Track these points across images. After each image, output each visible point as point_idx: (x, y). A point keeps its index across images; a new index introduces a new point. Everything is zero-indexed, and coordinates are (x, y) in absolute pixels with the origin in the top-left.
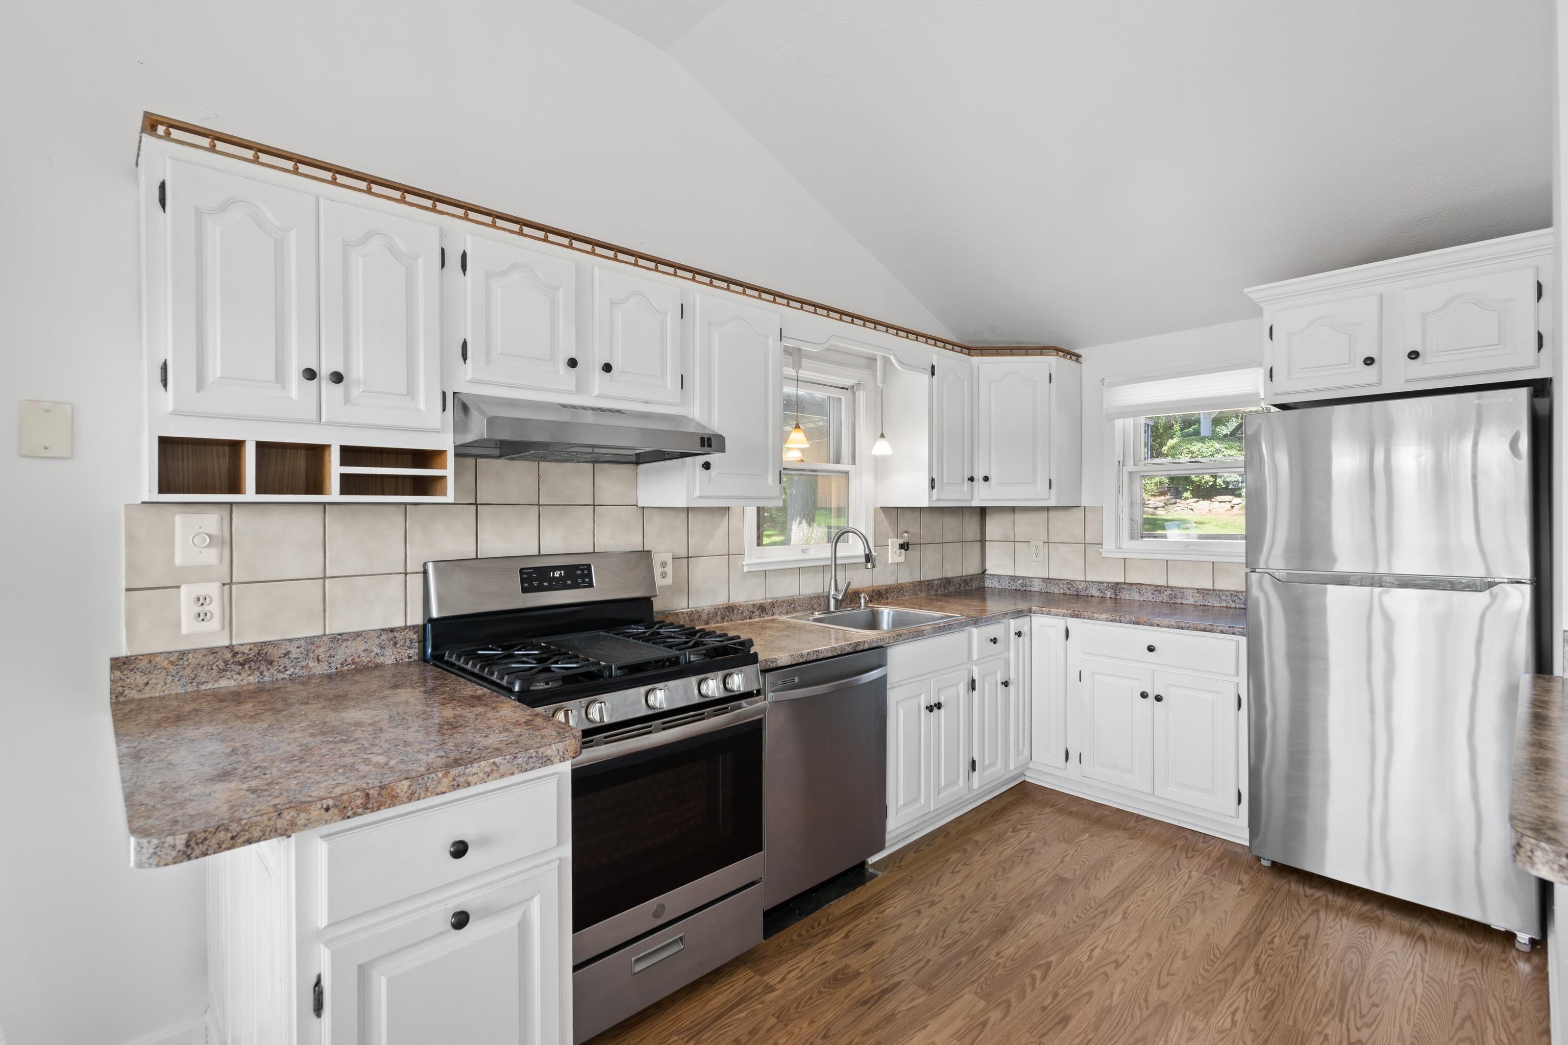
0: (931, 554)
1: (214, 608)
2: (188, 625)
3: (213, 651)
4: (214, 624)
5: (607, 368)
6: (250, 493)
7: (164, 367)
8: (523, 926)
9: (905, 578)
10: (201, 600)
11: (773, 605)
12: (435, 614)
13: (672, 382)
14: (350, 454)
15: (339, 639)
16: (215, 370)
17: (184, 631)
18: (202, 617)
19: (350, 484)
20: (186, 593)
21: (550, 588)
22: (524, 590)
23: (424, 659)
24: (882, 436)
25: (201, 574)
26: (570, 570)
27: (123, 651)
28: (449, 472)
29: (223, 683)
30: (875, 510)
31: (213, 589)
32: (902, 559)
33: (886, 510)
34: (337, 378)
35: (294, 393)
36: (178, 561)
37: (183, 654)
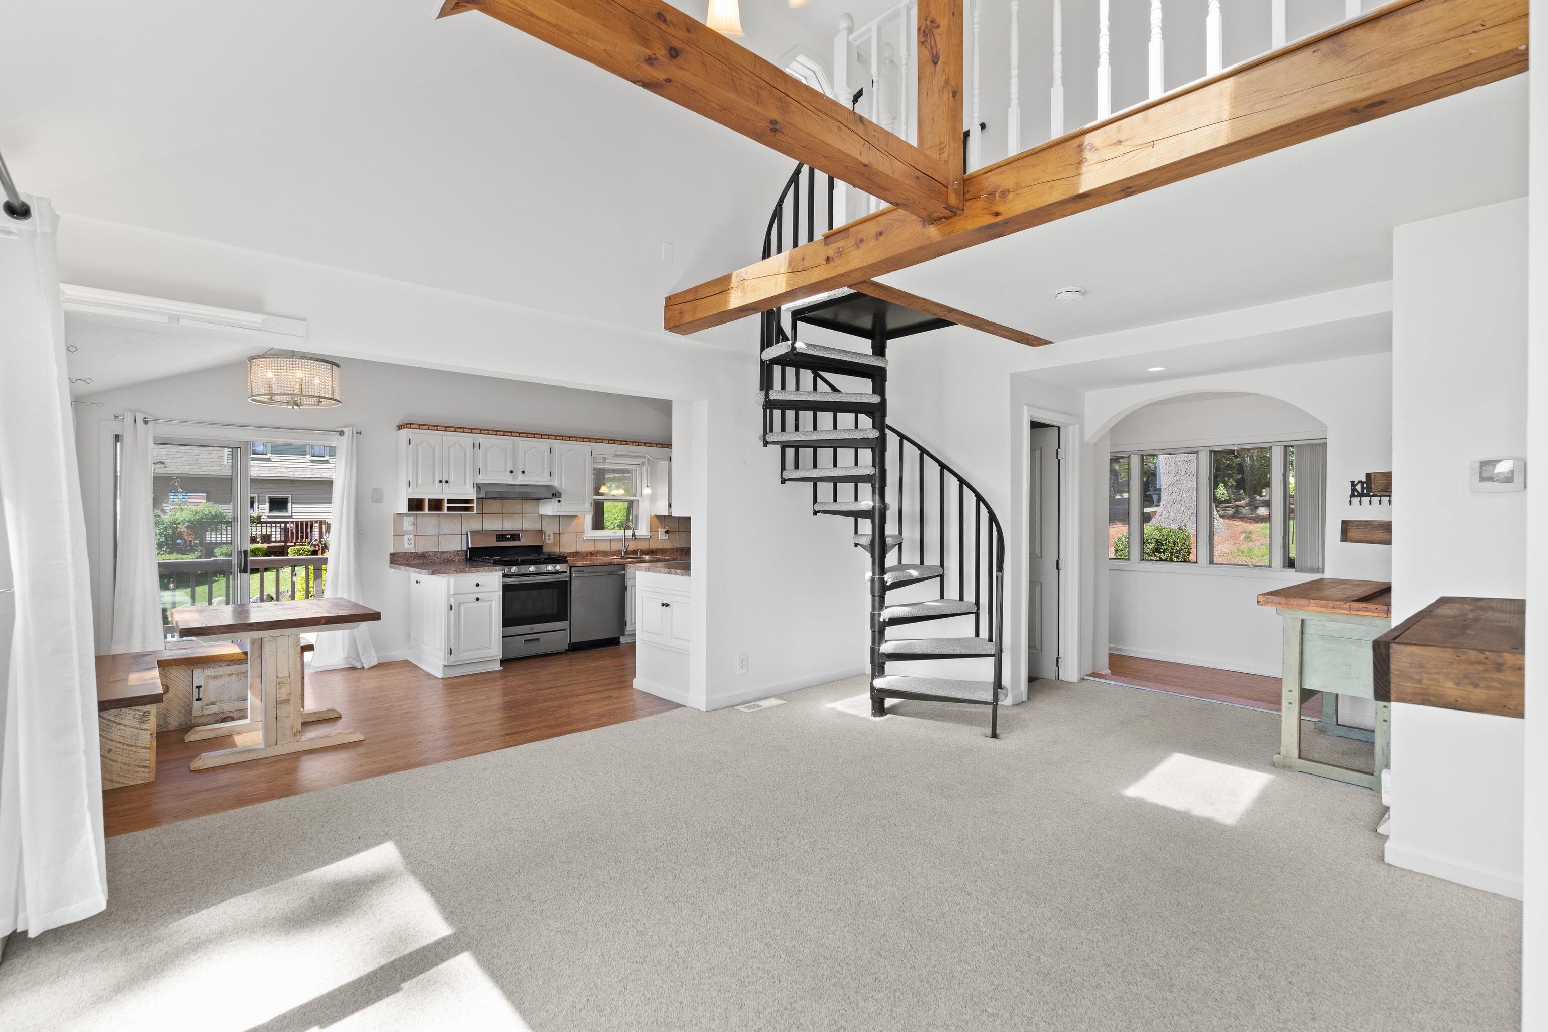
0: (674, 536)
1: (412, 542)
2: (406, 546)
3: (412, 553)
4: (412, 546)
5: (523, 472)
6: (426, 512)
7: (410, 482)
8: (491, 606)
9: (668, 545)
10: (409, 539)
11: (596, 553)
12: (470, 547)
13: (546, 474)
14: (450, 501)
15: (443, 552)
16: (420, 482)
17: (405, 547)
18: (409, 544)
19: (449, 509)
20: (406, 537)
21: (506, 541)
22: (497, 541)
23: (466, 559)
24: (647, 486)
25: (408, 532)
26: (513, 535)
27: (392, 552)
28: (475, 505)
29: (414, 562)
30: (651, 517)
31: (412, 537)
32: (667, 537)
33: (657, 516)
34: (447, 482)
35: (437, 486)
36: (404, 529)
37: (406, 553)
